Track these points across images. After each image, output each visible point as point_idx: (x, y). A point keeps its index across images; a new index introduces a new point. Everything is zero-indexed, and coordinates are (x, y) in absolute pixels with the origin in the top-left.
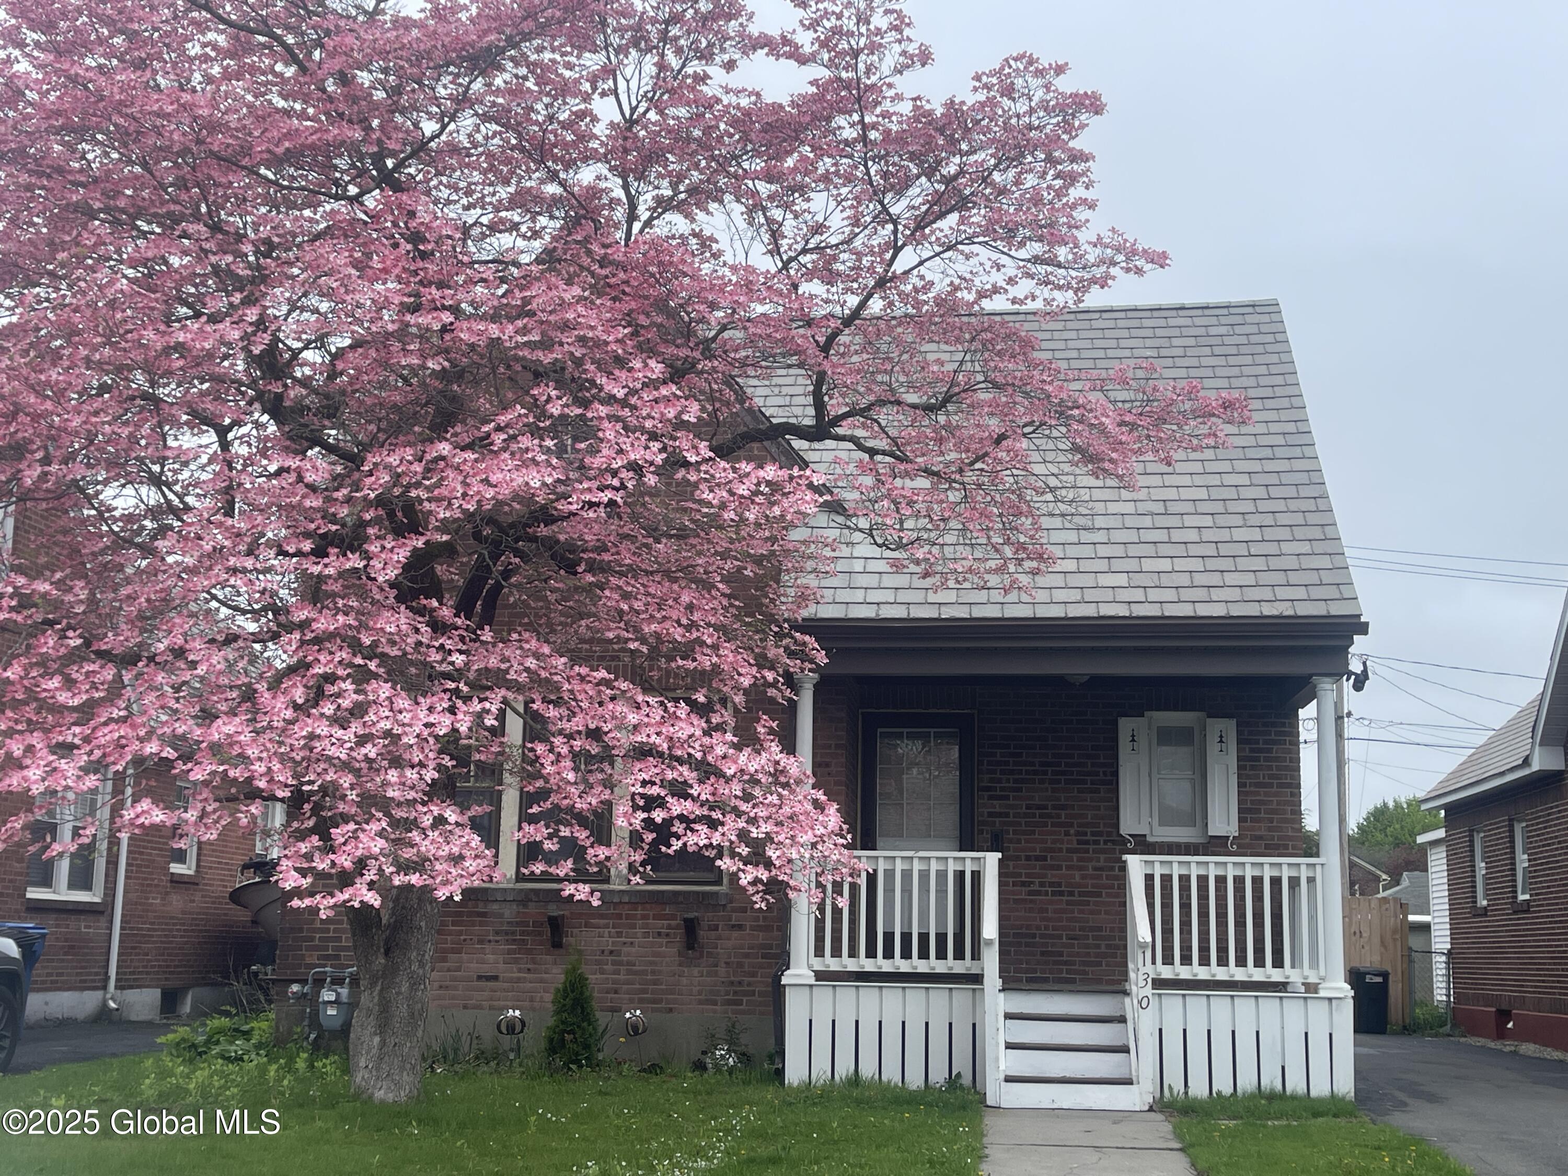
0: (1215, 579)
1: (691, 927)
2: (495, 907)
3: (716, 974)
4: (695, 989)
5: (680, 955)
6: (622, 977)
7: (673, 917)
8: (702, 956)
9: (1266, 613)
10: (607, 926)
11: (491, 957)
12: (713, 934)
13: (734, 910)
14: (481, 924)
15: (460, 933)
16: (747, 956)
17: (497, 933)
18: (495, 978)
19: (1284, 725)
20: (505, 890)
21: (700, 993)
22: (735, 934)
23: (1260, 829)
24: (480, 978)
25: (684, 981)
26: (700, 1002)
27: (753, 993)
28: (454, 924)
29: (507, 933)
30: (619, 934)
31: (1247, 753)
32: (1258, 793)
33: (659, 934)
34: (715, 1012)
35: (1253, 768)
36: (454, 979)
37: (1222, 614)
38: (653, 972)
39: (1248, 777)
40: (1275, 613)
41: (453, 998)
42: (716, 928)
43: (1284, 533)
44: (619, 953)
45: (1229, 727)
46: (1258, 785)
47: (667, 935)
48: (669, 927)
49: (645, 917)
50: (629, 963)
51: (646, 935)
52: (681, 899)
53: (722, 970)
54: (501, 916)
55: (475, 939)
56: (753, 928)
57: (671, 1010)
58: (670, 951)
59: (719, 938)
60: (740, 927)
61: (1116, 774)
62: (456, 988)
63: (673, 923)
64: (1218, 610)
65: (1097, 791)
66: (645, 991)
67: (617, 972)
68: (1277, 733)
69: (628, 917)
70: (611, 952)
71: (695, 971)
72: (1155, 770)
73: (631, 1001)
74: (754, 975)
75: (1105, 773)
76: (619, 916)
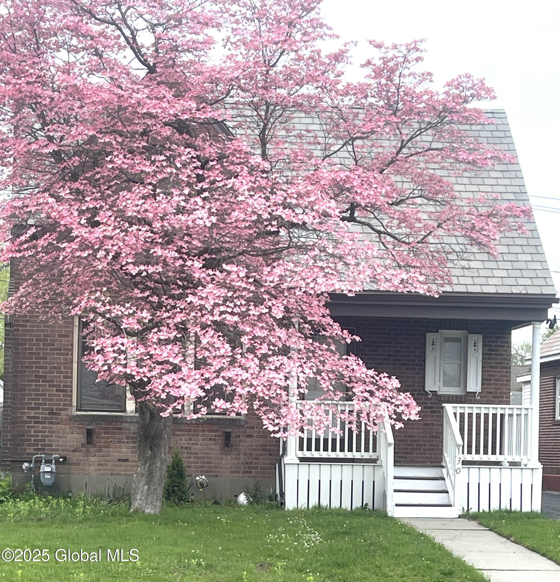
0: (489, 273)
1: (228, 436)
2: (126, 425)
3: (239, 458)
4: (229, 466)
5: (221, 449)
6: (192, 460)
7: (217, 431)
8: (232, 450)
9: (514, 292)
10: (184, 435)
11: (124, 450)
12: (237, 439)
13: (248, 428)
14: (119, 433)
15: (109, 438)
16: (255, 450)
17: (127, 438)
18: (127, 460)
19: (504, 338)
20: (131, 417)
21: (231, 468)
22: (249, 439)
23: (491, 388)
24: (119, 460)
25: (223, 462)
26: (231, 472)
27: (257, 468)
28: (105, 433)
29: (132, 438)
30: (190, 439)
31: (487, 352)
32: (490, 371)
33: (211, 439)
34: (239, 477)
35: (489, 359)
36: (106, 461)
37: (494, 291)
38: (208, 458)
39: (487, 363)
40: (518, 292)
41: (106, 470)
42: (239, 436)
43: (518, 249)
44: (190, 448)
45: (478, 338)
46: (491, 367)
47: (215, 440)
48: (215, 436)
49: (203, 431)
50: (195, 453)
51: (204, 440)
52: (221, 422)
53: (242, 457)
54: (129, 429)
55: (116, 441)
56: (257, 437)
57: (217, 476)
58: (215, 448)
59: (241, 441)
60: (251, 436)
61: (424, 361)
62: (107, 465)
63: (218, 434)
64: (492, 290)
65: (415, 369)
66: (204, 467)
67: (190, 458)
68: (501, 342)
69: (195, 431)
70: (186, 448)
71: (229, 457)
72: (442, 359)
73: (197, 471)
74: (258, 459)
75: (419, 361)
76: (190, 430)
